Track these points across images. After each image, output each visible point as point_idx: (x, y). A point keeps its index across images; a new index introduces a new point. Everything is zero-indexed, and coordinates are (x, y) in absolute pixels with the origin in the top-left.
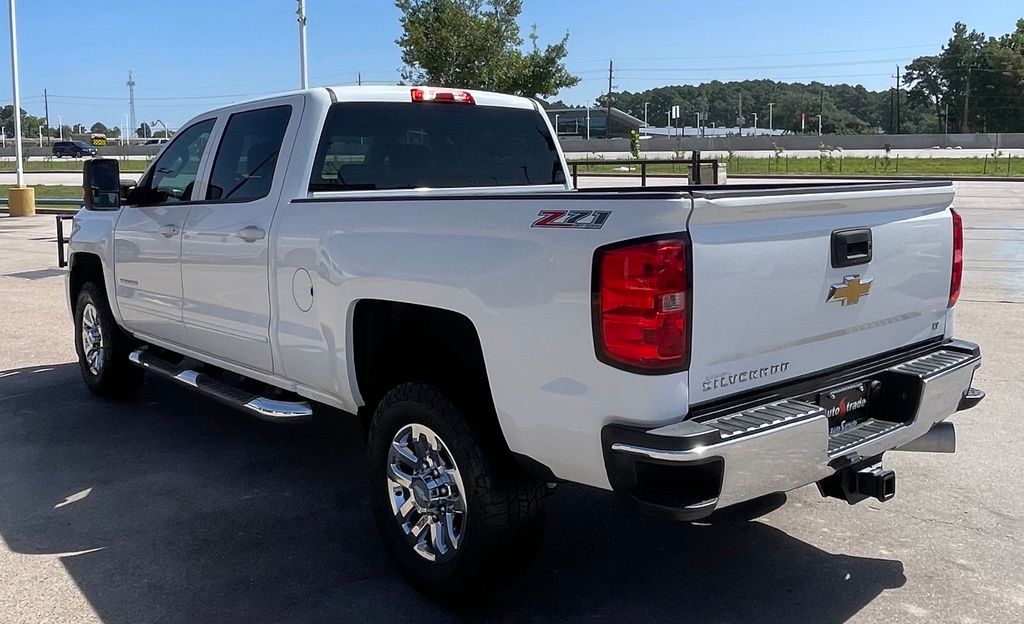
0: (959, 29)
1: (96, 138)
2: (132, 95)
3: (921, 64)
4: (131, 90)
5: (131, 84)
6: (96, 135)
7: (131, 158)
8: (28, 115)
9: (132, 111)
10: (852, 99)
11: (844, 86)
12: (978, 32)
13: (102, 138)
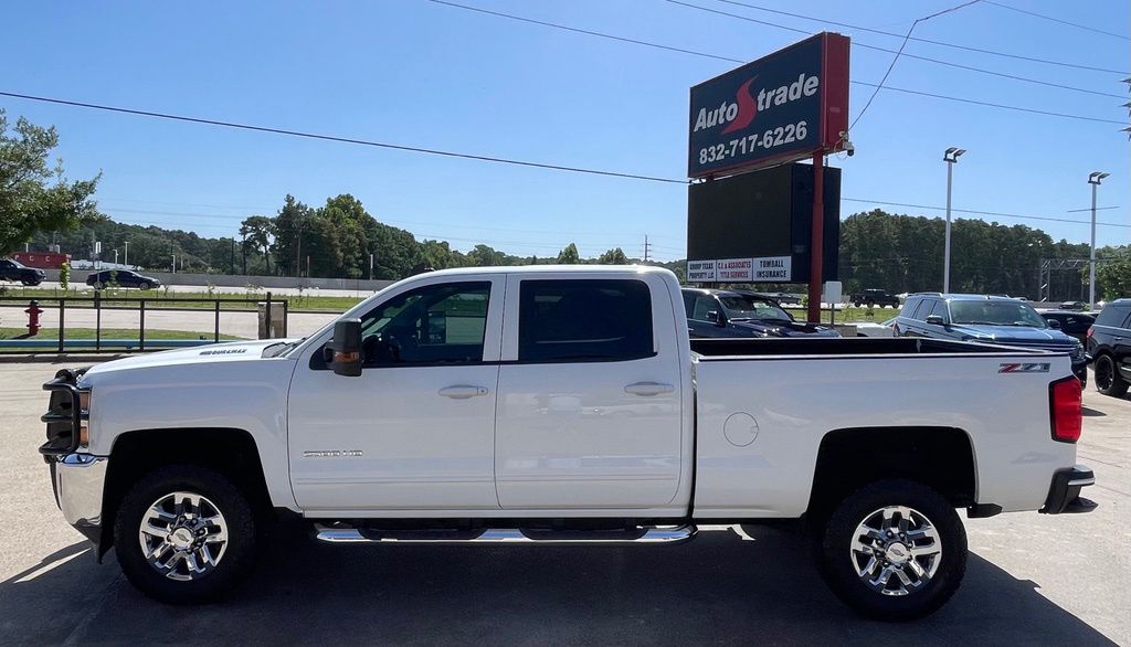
0: (290, 200)
3: (254, 222)
10: (189, 242)
11: (180, 232)
12: (303, 204)
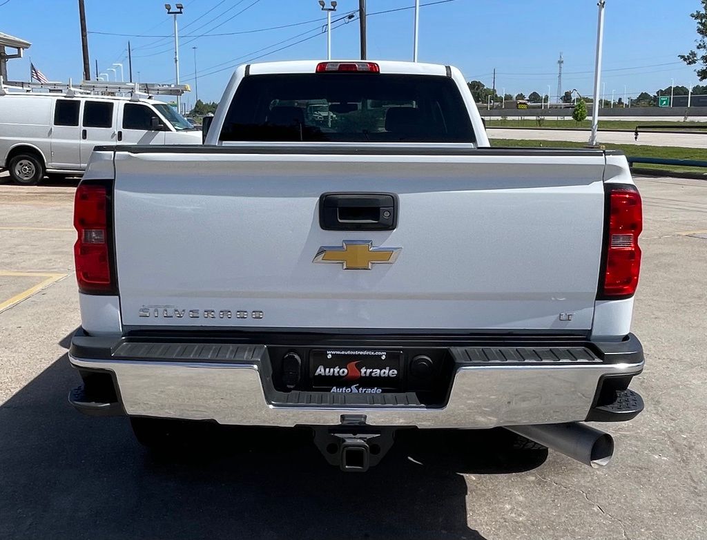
1: (520, 103)
2: (560, 71)
4: (560, 67)
5: (561, 62)
6: (521, 101)
7: (526, 118)
8: (485, 88)
9: (560, 83)
13: (525, 104)
